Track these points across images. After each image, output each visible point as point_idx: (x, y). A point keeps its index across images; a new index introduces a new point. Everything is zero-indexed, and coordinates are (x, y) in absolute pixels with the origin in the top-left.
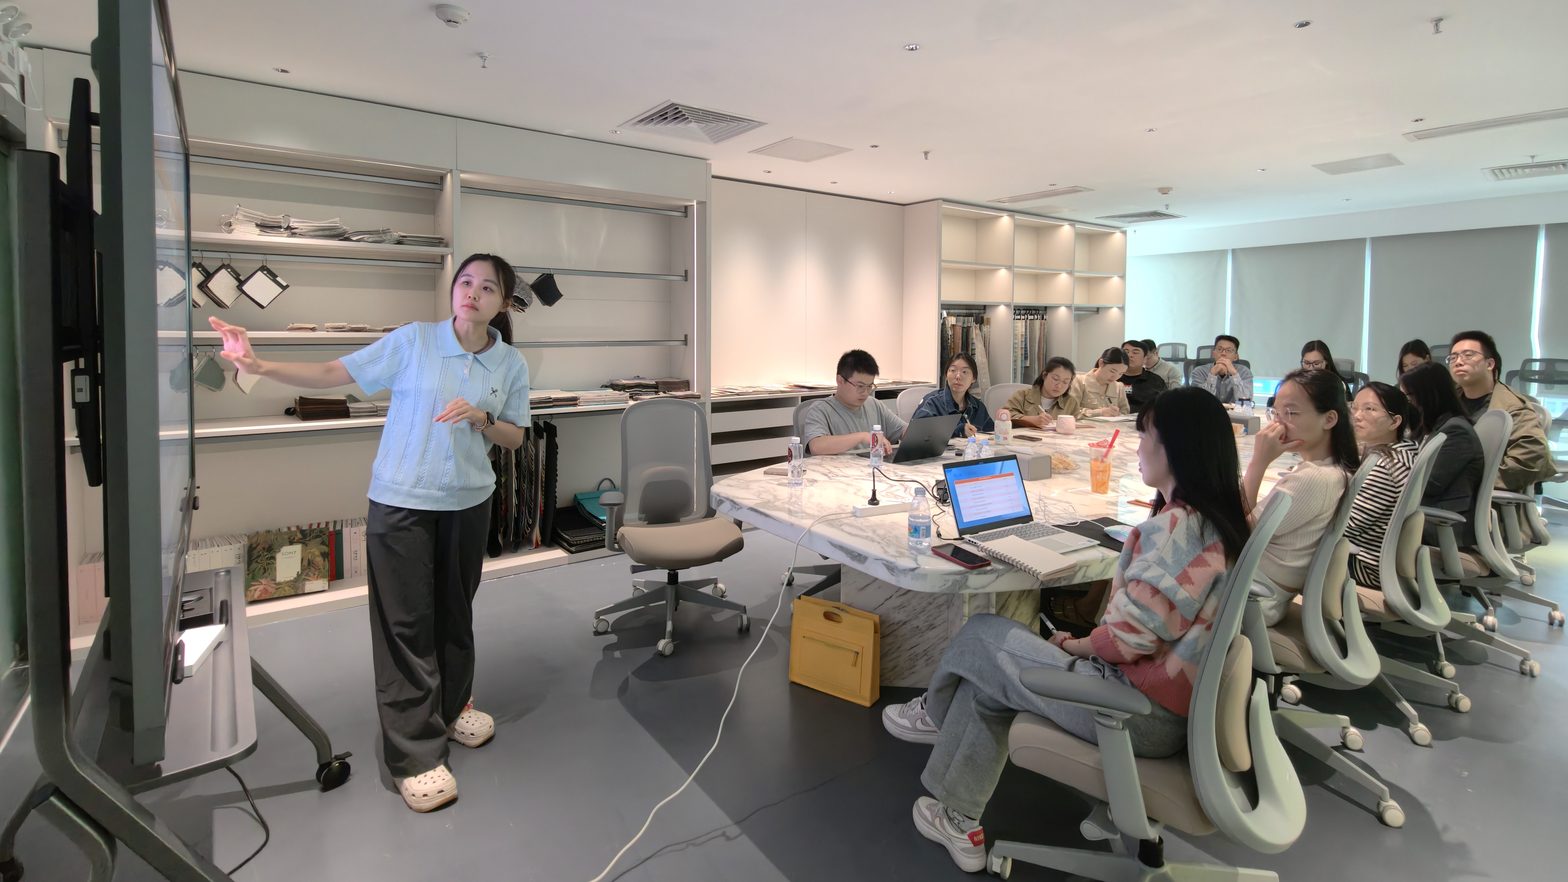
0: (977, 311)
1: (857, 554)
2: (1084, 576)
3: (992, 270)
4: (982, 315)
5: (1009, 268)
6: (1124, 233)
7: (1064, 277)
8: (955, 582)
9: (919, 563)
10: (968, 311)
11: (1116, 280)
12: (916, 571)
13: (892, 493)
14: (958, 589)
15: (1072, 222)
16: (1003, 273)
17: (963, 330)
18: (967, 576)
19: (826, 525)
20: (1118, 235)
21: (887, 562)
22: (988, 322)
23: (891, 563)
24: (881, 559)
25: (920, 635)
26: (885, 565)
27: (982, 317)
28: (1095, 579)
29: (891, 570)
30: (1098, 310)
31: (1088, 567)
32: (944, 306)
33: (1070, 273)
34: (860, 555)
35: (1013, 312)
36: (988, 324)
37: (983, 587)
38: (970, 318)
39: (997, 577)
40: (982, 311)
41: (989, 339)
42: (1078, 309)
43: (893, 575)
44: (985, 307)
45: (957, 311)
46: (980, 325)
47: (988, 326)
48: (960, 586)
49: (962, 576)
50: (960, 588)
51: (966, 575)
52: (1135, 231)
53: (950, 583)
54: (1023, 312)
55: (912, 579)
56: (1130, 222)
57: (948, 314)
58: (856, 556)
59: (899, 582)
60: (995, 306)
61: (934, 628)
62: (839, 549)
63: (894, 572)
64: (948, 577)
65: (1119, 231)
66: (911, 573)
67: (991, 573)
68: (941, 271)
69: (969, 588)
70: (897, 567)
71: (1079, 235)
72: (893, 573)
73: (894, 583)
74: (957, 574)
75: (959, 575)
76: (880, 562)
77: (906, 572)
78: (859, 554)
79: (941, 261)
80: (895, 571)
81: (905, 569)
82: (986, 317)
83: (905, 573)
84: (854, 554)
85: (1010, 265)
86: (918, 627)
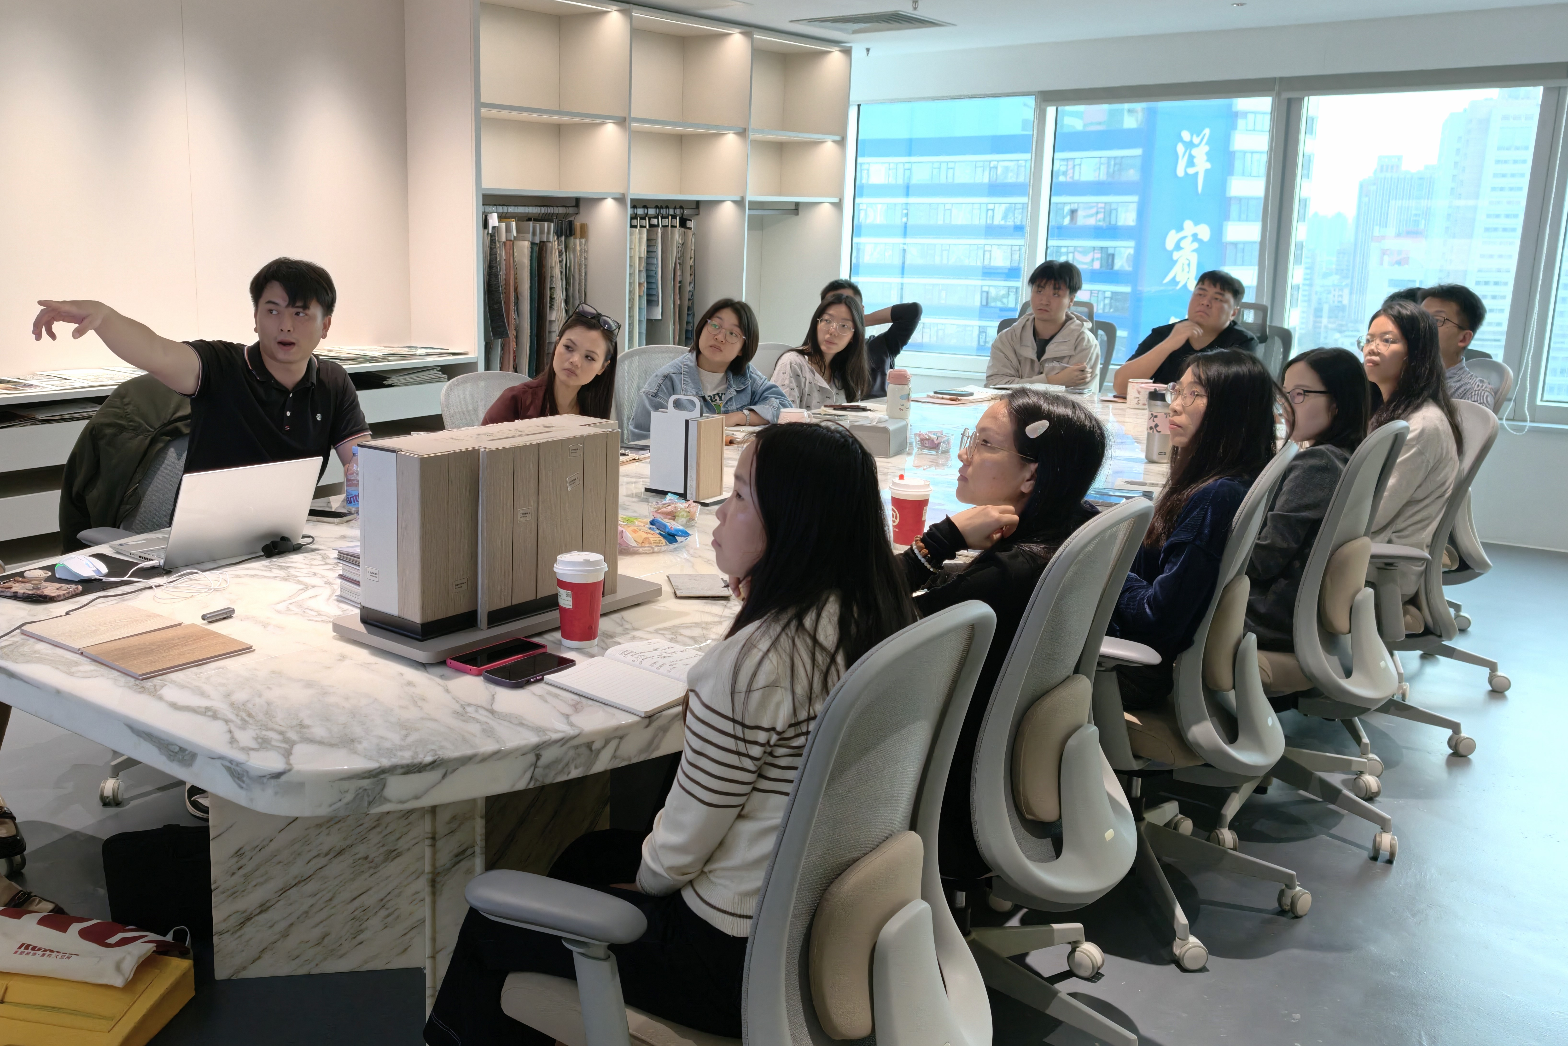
0: (561, 210)
1: (177, 749)
2: (614, 757)
3: (592, 123)
4: (570, 219)
5: (622, 122)
6: (847, 52)
7: (731, 140)
8: (361, 794)
9: (292, 762)
10: (543, 210)
11: (829, 147)
12: (284, 778)
13: (299, 605)
14: (366, 804)
15: (748, 28)
16: (610, 132)
17: (532, 248)
18: (385, 779)
19: (130, 688)
20: (836, 57)
21: (231, 761)
22: (584, 232)
23: (238, 764)
24: (221, 758)
25: (372, 871)
26: (229, 769)
27: (571, 223)
28: (635, 760)
29: (238, 778)
30: (796, 209)
31: (621, 738)
32: (491, 200)
33: (742, 133)
34: (182, 750)
35: (629, 211)
36: (582, 236)
37: (417, 798)
38: (546, 224)
39: (444, 776)
40: (571, 210)
41: (586, 267)
42: (755, 205)
43: (242, 788)
44: (577, 202)
45: (520, 210)
46: (566, 237)
47: (583, 240)
48: (371, 799)
49: (375, 779)
50: (370, 803)
51: (382, 776)
52: (868, 50)
53: (349, 797)
54: (652, 212)
55: (276, 793)
56: (855, 32)
57: (501, 218)
58: (176, 753)
59: (252, 800)
60: (596, 200)
61: (399, 855)
62: (145, 739)
63: (243, 782)
64: (346, 785)
65: (837, 49)
66: (273, 782)
67: (433, 769)
68: (479, 123)
69: (389, 801)
70: (247, 772)
71: (759, 54)
72: (242, 784)
73: (243, 802)
74: (364, 778)
75: (369, 778)
76: (218, 763)
77: (265, 780)
78: (180, 748)
79: (479, 105)
80: (245, 779)
81: (261, 774)
82: (578, 222)
83: (263, 783)
84: (171, 748)
85: (624, 116)
86: (366, 858)
